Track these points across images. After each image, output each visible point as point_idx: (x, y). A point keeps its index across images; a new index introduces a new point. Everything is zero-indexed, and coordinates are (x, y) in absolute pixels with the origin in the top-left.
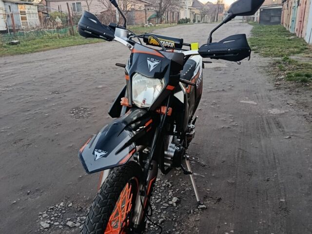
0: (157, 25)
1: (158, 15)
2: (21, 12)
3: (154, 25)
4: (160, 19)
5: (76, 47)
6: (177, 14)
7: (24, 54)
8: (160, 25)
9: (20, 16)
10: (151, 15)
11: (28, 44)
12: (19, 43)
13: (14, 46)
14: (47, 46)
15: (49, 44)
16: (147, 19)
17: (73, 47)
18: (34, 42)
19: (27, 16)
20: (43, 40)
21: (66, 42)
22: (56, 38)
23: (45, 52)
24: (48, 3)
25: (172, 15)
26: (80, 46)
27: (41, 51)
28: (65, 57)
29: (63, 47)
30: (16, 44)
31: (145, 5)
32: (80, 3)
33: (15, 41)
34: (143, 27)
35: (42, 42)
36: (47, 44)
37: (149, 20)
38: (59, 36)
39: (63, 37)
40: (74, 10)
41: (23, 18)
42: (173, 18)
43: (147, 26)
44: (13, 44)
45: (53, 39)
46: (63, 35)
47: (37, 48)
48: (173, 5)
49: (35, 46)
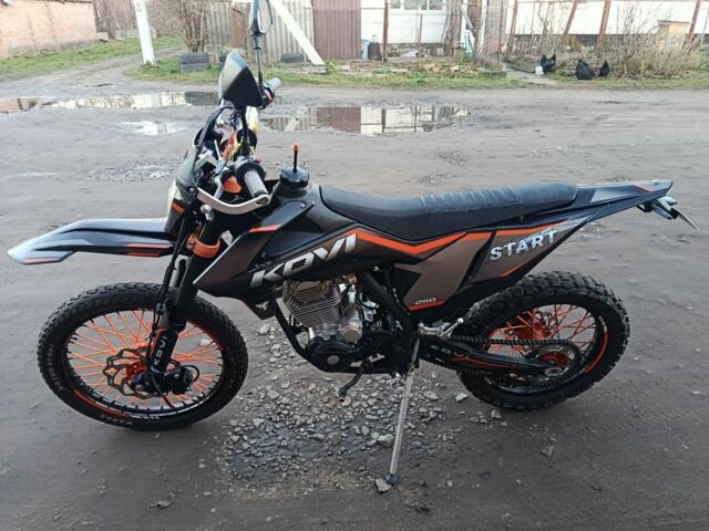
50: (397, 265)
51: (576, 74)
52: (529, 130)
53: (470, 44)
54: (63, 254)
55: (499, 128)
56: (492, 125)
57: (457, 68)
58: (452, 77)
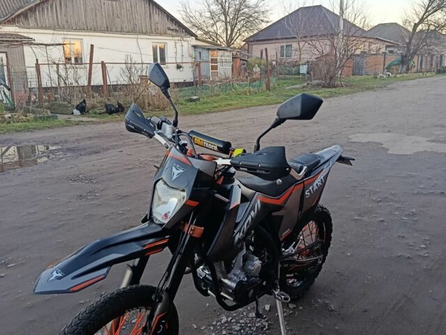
0: (398, 76)
1: (404, 61)
2: (212, 60)
3: (393, 75)
4: (405, 67)
5: (265, 107)
6: (439, 59)
7: (198, 114)
8: (405, 75)
9: (211, 64)
10: (393, 60)
11: (208, 101)
12: (198, 99)
13: (191, 103)
14: (229, 105)
15: (233, 102)
16: (386, 66)
17: (261, 107)
18: (217, 98)
19: (219, 64)
20: (227, 97)
21: (255, 99)
22: (246, 94)
23: (224, 113)
24: (250, 46)
25: (429, 59)
26: (269, 106)
27: (219, 111)
28: (244, 121)
29: (248, 107)
30: (195, 100)
31: (387, 47)
32: (291, 45)
33: (195, 97)
34: (376, 78)
35: (226, 99)
36: (230, 102)
37: (389, 68)
38: (249, 91)
39: (256, 93)
40: (282, 56)
41: (213, 68)
42: (432, 65)
43: (381, 77)
44: (191, 100)
45: (241, 96)
46: (256, 89)
47: (216, 107)
48: (430, 45)
49: (216, 105)
50: (274, 214)
51: (107, 112)
52: (113, 152)
53: (6, 96)
54: (104, 271)
55: (90, 154)
56: (83, 153)
57: (10, 115)
58: (9, 123)
